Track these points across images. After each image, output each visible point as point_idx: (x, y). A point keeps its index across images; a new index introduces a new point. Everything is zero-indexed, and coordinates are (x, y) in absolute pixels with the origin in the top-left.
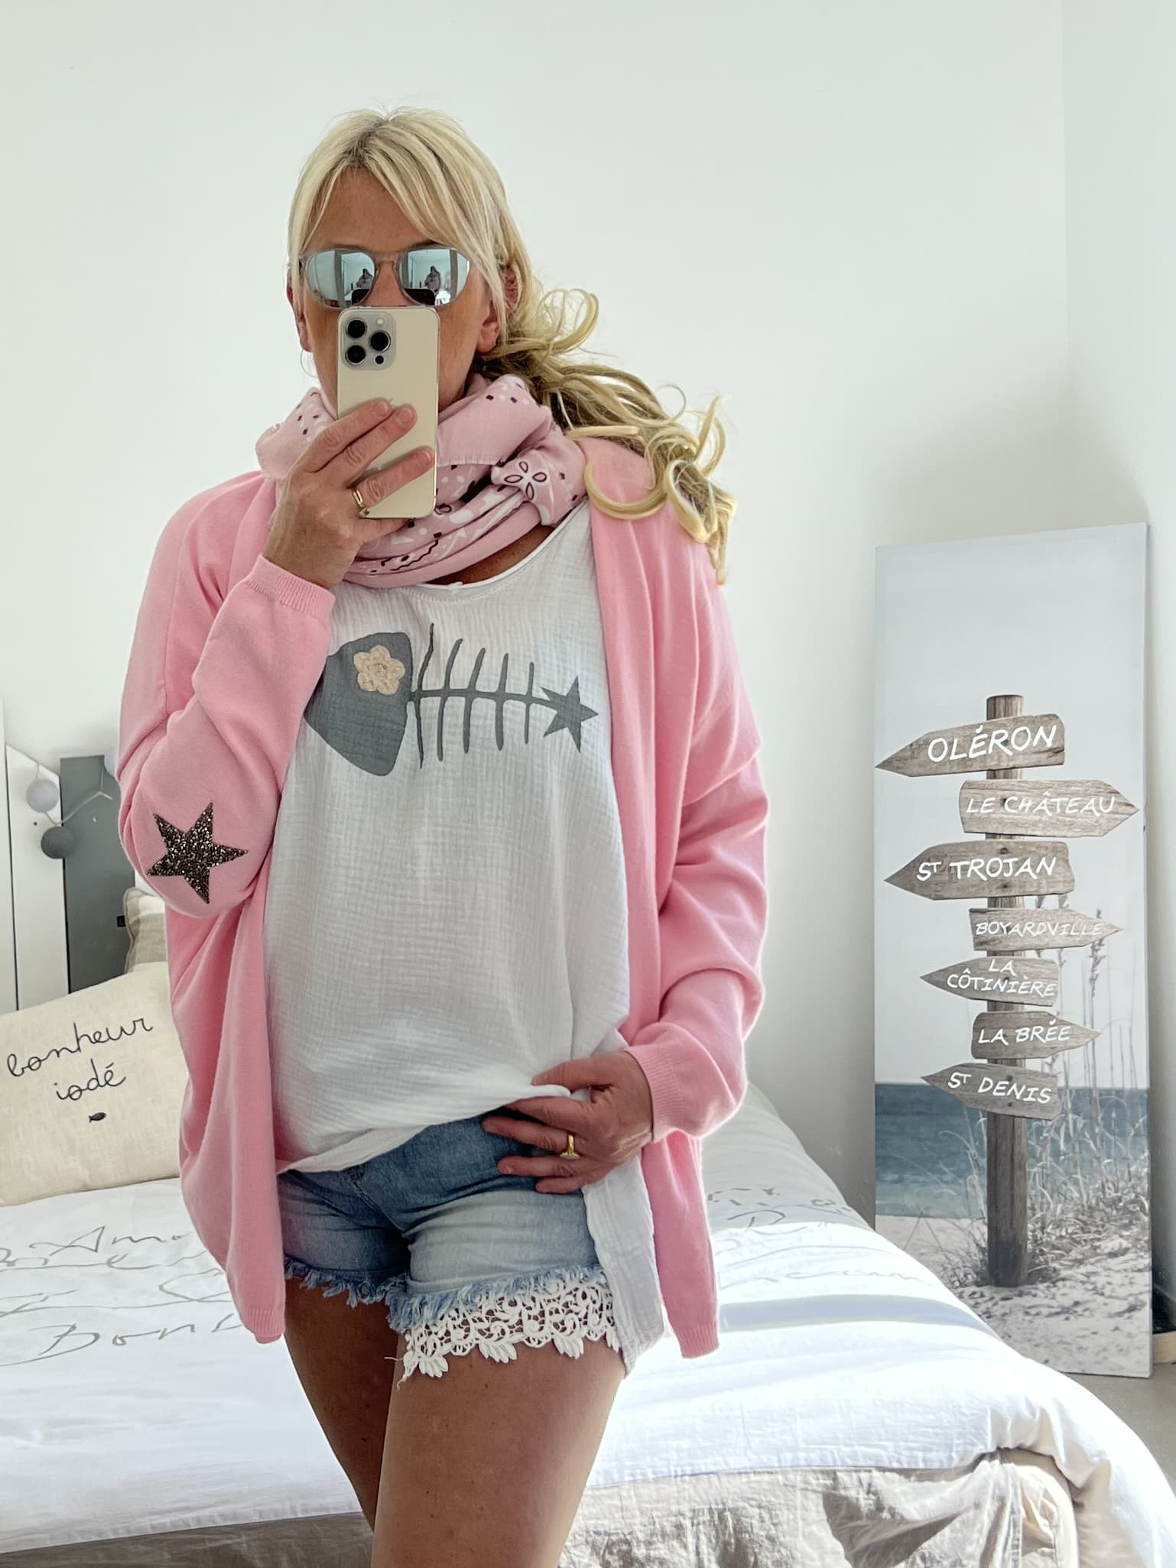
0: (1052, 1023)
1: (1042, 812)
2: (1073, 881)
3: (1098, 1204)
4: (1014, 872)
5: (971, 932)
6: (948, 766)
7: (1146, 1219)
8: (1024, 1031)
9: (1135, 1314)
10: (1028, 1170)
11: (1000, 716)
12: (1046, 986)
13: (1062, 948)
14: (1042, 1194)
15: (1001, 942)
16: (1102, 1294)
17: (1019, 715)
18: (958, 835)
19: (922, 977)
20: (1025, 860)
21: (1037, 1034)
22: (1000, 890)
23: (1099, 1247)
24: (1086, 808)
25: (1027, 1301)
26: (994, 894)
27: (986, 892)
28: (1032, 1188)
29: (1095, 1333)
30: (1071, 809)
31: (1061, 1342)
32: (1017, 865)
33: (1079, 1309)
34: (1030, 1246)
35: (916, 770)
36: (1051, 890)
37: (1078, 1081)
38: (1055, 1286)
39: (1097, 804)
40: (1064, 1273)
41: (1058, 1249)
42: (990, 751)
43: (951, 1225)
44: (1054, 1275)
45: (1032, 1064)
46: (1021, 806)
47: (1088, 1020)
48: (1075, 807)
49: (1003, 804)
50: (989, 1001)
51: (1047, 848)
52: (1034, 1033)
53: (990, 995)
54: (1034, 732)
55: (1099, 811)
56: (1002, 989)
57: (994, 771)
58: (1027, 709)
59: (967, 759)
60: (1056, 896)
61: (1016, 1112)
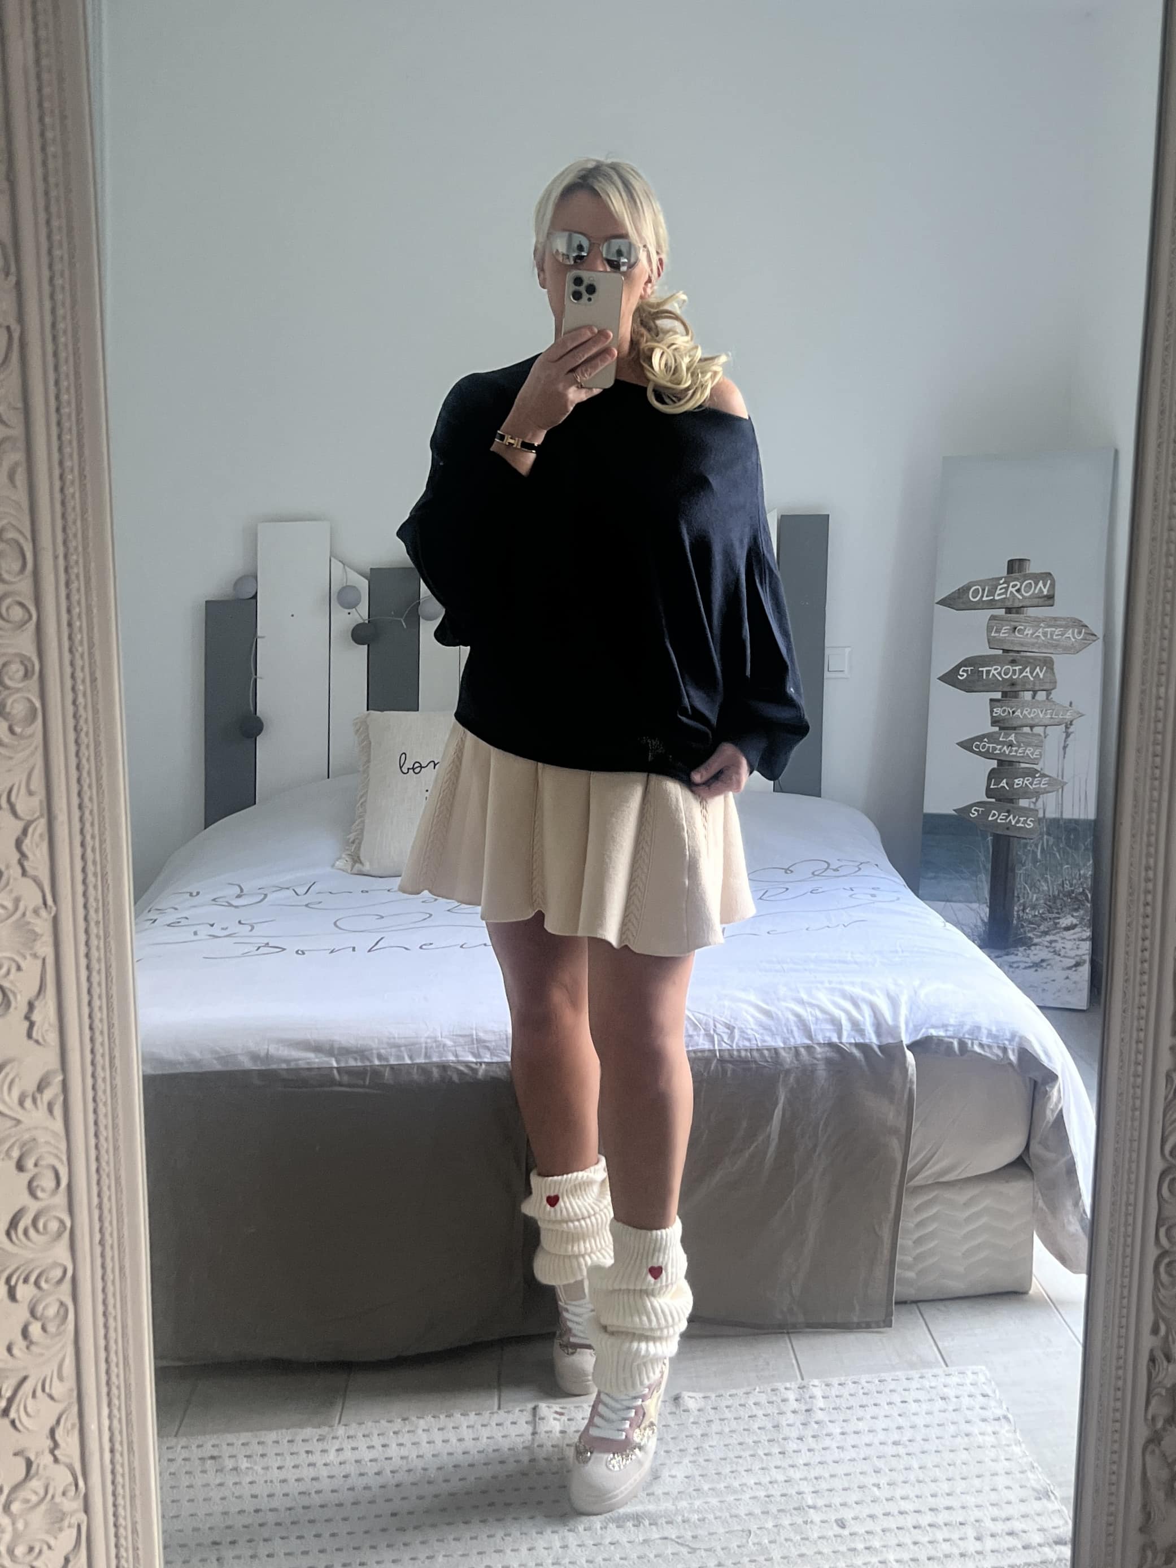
0: (1037, 775)
1: (1039, 637)
2: (1056, 682)
3: (1059, 895)
4: (1020, 675)
5: (989, 714)
6: (981, 605)
7: (1089, 905)
8: (1019, 780)
9: (1080, 969)
10: (1016, 871)
11: (1015, 573)
12: (1035, 751)
13: (1046, 726)
14: (1025, 887)
15: (1008, 721)
16: (1059, 955)
17: (1027, 572)
18: (984, 650)
19: (958, 744)
20: (1026, 667)
21: (1027, 783)
22: (1009, 687)
23: (1059, 923)
24: (1067, 635)
25: (1012, 958)
26: (1005, 689)
27: (1000, 688)
28: (1018, 884)
29: (1054, 980)
30: (1056, 636)
31: (1031, 986)
32: (1021, 671)
33: (1044, 964)
34: (1015, 922)
35: (961, 606)
36: (1042, 688)
37: (1051, 814)
38: (1029, 949)
39: (1073, 633)
40: (1036, 940)
41: (1033, 924)
42: (1008, 595)
43: (962, 907)
44: (1029, 941)
45: (1023, 803)
46: (1025, 633)
47: (1060, 774)
48: (1059, 635)
49: (1014, 631)
50: (998, 760)
51: (1040, 660)
52: (1025, 782)
53: (999, 756)
54: (1036, 584)
56: (1007, 752)
57: (1010, 609)
58: (1033, 568)
59: (993, 600)
60: (1045, 692)
61: (1011, 833)
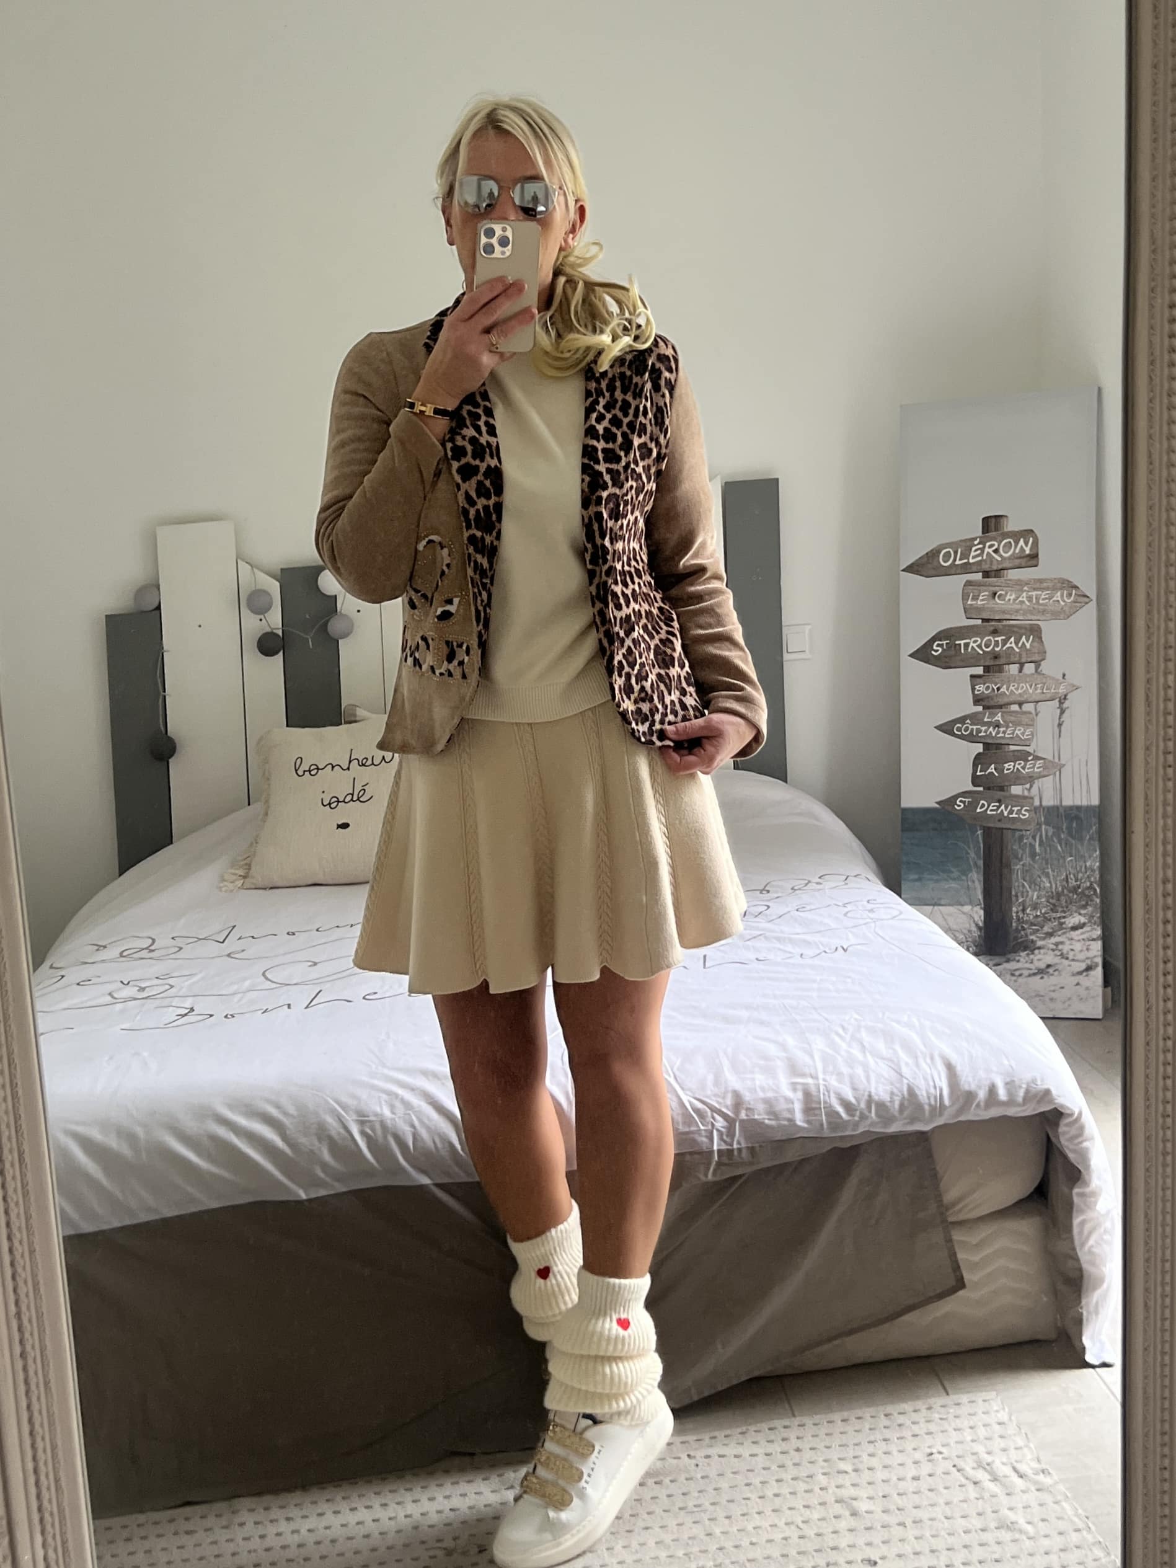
0: (1030, 758)
1: (1022, 602)
2: (1045, 652)
3: (1063, 891)
4: (1003, 646)
5: (971, 692)
6: (954, 570)
7: (1098, 901)
8: (1009, 765)
9: (1091, 973)
10: (1012, 868)
11: (991, 532)
12: (1025, 731)
13: (1037, 702)
15: (992, 699)
16: (1067, 958)
17: (1005, 530)
18: (961, 621)
19: (936, 727)
20: (1010, 638)
21: (1019, 767)
22: (992, 660)
23: (1064, 923)
24: (1055, 599)
26: (987, 664)
27: (982, 662)
28: (1015, 881)
29: (1062, 988)
30: (1043, 599)
32: (1005, 642)
33: (1051, 970)
34: (1014, 924)
35: (931, 572)
36: (1029, 660)
37: (1049, 801)
38: (1033, 954)
39: (1062, 596)
40: (1040, 943)
41: (1035, 926)
42: (984, 558)
43: (955, 910)
45: (1016, 790)
46: (1007, 598)
47: (1056, 755)
48: (1046, 599)
49: (994, 598)
50: (984, 743)
51: (1026, 628)
52: (1017, 766)
53: (985, 739)
54: (1017, 543)
55: (1064, 601)
56: (994, 734)
57: (987, 572)
58: (1011, 526)
59: (967, 564)
60: (1033, 664)
61: (1004, 826)
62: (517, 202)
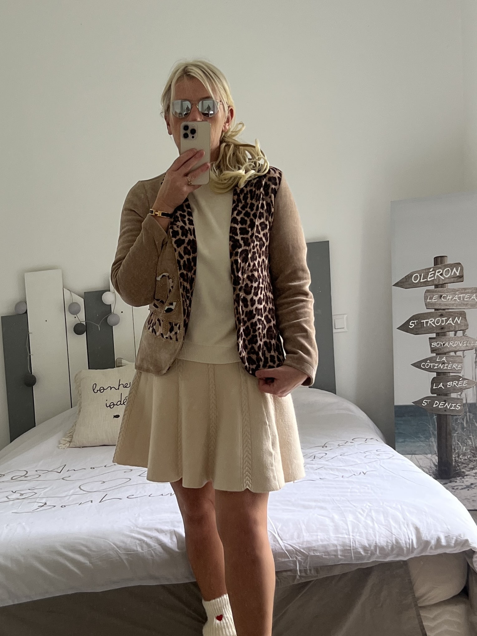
0: (460, 379)
1: (455, 300)
2: (468, 325)
4: (446, 323)
5: (429, 346)
6: (420, 284)
8: (450, 383)
10: (452, 435)
11: (439, 265)
12: (458, 365)
13: (464, 351)
14: (458, 443)
15: (441, 350)
17: (446, 263)
18: (424, 310)
19: (411, 365)
20: (450, 318)
21: (455, 384)
22: (440, 330)
24: (472, 298)
25: (453, 484)
26: (438, 332)
27: (435, 331)
28: (454, 442)
30: (466, 298)
31: (466, 499)
32: (447, 321)
33: (473, 486)
34: (454, 464)
35: (408, 286)
36: (460, 329)
37: (470, 400)
38: (463, 478)
39: (476, 296)
40: (467, 473)
41: (464, 464)
42: (435, 278)
43: (423, 457)
44: (463, 474)
45: (453, 395)
46: (448, 298)
47: (474, 378)
48: (468, 298)
49: (441, 298)
50: (437, 372)
51: (458, 313)
53: (437, 370)
54: (452, 270)
56: (442, 368)
57: (437, 285)
58: (449, 261)
59: (427, 281)
60: (462, 331)
61: (447, 414)
62: (200, 110)
